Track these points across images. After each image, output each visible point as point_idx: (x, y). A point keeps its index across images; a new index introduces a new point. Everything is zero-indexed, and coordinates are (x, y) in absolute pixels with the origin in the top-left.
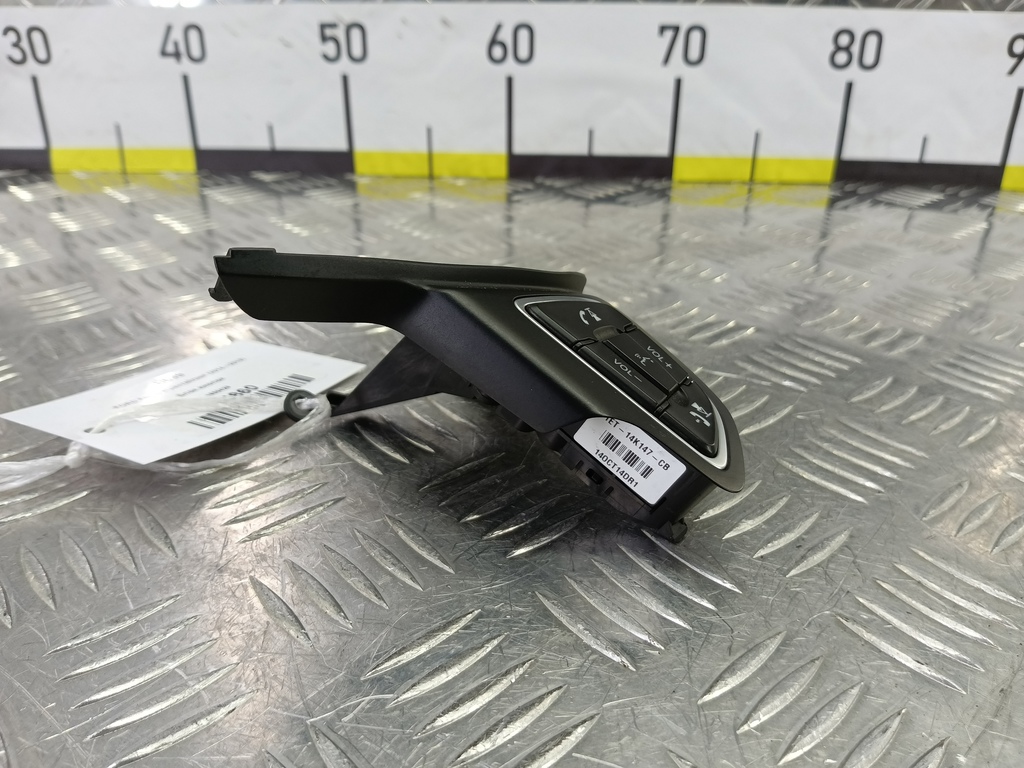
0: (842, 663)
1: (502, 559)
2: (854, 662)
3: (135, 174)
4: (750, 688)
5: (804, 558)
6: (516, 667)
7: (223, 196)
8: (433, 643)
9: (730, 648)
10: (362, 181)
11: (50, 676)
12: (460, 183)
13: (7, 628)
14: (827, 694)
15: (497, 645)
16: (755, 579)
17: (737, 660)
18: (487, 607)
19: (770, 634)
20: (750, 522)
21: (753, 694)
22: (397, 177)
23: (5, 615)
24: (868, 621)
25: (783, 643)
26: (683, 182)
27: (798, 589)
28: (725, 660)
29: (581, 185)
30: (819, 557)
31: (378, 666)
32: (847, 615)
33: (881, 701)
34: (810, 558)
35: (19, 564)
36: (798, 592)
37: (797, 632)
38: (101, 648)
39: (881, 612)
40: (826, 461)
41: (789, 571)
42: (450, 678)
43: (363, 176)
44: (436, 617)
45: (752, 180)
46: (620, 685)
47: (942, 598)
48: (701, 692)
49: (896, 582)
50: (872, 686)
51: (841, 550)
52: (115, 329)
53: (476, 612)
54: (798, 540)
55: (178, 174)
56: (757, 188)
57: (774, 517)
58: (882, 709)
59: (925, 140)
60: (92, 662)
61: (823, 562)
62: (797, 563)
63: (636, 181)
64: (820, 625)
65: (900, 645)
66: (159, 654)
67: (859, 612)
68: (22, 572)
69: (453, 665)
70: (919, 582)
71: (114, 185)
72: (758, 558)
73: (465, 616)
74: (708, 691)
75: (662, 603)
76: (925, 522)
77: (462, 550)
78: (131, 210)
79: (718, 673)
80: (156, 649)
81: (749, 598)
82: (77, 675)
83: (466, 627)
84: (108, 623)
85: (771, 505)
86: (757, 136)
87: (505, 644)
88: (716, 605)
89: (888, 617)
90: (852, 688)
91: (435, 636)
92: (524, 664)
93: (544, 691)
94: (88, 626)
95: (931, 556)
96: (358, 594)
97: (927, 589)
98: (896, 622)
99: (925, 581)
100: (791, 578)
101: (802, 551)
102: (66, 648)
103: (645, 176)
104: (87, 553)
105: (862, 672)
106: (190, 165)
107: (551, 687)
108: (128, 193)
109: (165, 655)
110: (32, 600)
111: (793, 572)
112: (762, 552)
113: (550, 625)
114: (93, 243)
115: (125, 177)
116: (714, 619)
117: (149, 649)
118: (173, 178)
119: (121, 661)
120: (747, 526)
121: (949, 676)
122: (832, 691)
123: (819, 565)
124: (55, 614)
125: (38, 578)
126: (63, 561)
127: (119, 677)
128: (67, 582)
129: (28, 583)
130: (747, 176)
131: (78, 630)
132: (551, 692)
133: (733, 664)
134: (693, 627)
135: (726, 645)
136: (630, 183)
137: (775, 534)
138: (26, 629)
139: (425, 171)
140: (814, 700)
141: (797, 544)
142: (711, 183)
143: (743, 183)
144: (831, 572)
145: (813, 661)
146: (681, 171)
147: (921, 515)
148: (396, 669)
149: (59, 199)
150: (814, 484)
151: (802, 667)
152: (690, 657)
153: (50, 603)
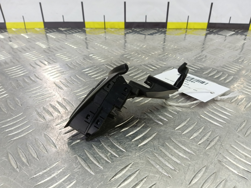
0: (221, 174)
1: (137, 147)
2: (223, 173)
3: (28, 29)
4: (199, 182)
5: (209, 144)
6: (144, 179)
7: (52, 36)
8: (123, 172)
9: (194, 171)
10: (87, 30)
11: (31, 185)
12: (113, 30)
13: (18, 172)
14: (217, 182)
15: (139, 173)
16: (198, 150)
17: (196, 174)
18: (135, 161)
19: (203, 166)
20: (196, 134)
21: (200, 183)
22: (96, 28)
23: (17, 168)
24: (226, 162)
25: (206, 169)
26: (169, 29)
27: (209, 153)
28: (193, 174)
29: (143, 30)
30: (213, 144)
31: (111, 180)
32: (221, 160)
33: (230, 184)
34: (211, 144)
35: (18, 153)
36: (209, 154)
37: (209, 165)
38: (42, 177)
39: (229, 159)
40: (212, 115)
41: (206, 148)
42: (128, 182)
43: (87, 28)
44: (123, 165)
45: (187, 28)
46: (169, 183)
47: (243, 154)
48: (188, 183)
49: (231, 150)
50: (228, 180)
51: (218, 141)
52: (31, 79)
53: (132, 163)
54: (208, 139)
55: (39, 28)
56: (188, 31)
57: (201, 132)
58: (230, 186)
59: (231, 17)
60: (41, 181)
61: (214, 145)
62: (208, 146)
63: (157, 29)
64: (215, 163)
65: (233, 168)
66: (57, 178)
67: (223, 159)
68: (19, 155)
69: (129, 179)
70: (237, 150)
71: (23, 33)
72: (198, 145)
73: (130, 164)
74: (190, 183)
75: (177, 159)
76: (237, 132)
77: (127, 145)
78: (28, 41)
79: (192, 178)
80: (56, 177)
81: (197, 156)
82: (38, 185)
83: (130, 168)
84: (43, 169)
85: (200, 128)
86: (188, 16)
87: (141, 172)
88: (190, 158)
89: (231, 160)
90: (223, 180)
91: (123, 170)
92: (146, 178)
93: (151, 185)
94: (38, 170)
95: (239, 142)
96: (103, 159)
97: (239, 152)
98: (232, 161)
99: (238, 149)
100: (207, 150)
101: (209, 142)
102: (34, 177)
103: (160, 28)
104: (35, 149)
105: (225, 176)
106: (43, 26)
107: (153, 184)
108: (28, 35)
109: (59, 178)
110: (23, 163)
111: (207, 148)
112: (200, 143)
113: (151, 166)
114: (20, 51)
115: (26, 30)
116: (190, 163)
117: (54, 177)
118: (38, 30)
119: (48, 181)
120: (195, 135)
121: (246, 176)
122: (219, 181)
123: (213, 146)
124: (29, 167)
125: (23, 157)
126: (29, 151)
127: (48, 185)
128: (31, 158)
129: (21, 158)
130: (186, 28)
131: (36, 172)
132: (153, 185)
133: (195, 175)
134: (185, 165)
135: (193, 170)
136: (156, 30)
137: (202, 138)
138: (23, 172)
139: (104, 27)
140: (215, 184)
141: (207, 140)
142: (177, 29)
143: (185, 29)
144: (216, 148)
145: (214, 173)
146: (169, 26)
147: (236, 130)
148: (115, 180)
149: (10, 37)
150: (210, 122)
151: (211, 175)
152: (185, 173)
153: (28, 164)
